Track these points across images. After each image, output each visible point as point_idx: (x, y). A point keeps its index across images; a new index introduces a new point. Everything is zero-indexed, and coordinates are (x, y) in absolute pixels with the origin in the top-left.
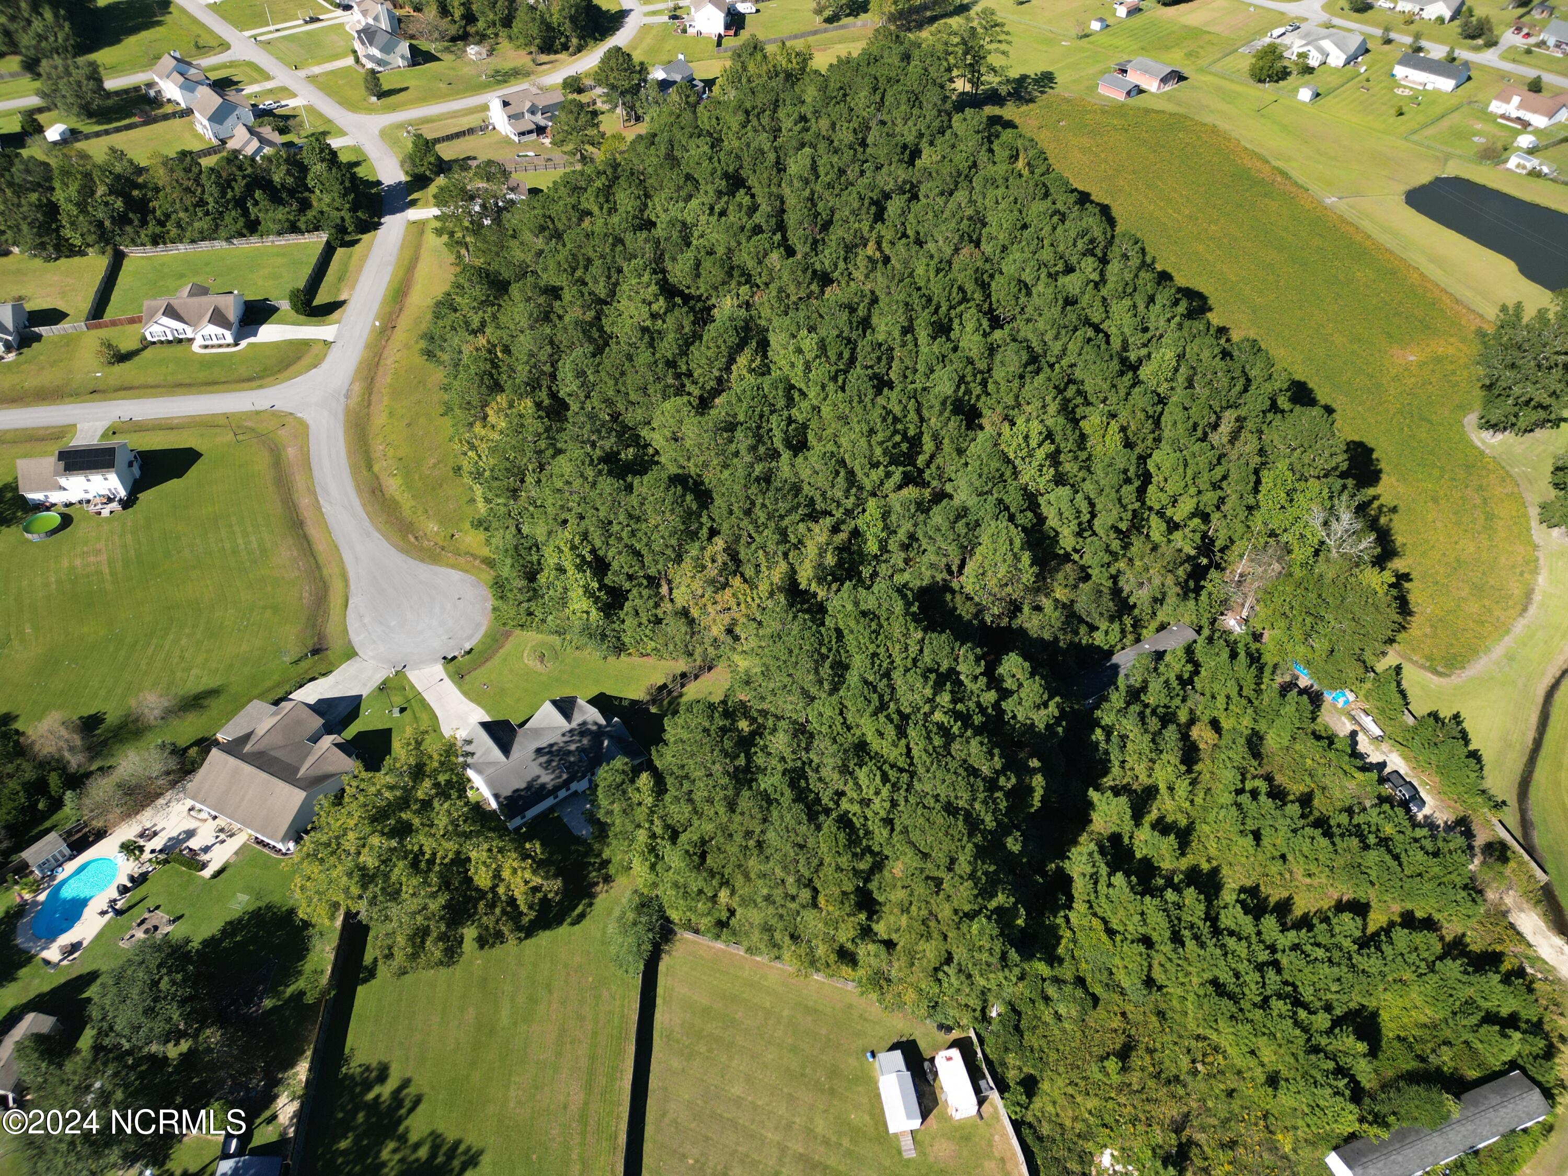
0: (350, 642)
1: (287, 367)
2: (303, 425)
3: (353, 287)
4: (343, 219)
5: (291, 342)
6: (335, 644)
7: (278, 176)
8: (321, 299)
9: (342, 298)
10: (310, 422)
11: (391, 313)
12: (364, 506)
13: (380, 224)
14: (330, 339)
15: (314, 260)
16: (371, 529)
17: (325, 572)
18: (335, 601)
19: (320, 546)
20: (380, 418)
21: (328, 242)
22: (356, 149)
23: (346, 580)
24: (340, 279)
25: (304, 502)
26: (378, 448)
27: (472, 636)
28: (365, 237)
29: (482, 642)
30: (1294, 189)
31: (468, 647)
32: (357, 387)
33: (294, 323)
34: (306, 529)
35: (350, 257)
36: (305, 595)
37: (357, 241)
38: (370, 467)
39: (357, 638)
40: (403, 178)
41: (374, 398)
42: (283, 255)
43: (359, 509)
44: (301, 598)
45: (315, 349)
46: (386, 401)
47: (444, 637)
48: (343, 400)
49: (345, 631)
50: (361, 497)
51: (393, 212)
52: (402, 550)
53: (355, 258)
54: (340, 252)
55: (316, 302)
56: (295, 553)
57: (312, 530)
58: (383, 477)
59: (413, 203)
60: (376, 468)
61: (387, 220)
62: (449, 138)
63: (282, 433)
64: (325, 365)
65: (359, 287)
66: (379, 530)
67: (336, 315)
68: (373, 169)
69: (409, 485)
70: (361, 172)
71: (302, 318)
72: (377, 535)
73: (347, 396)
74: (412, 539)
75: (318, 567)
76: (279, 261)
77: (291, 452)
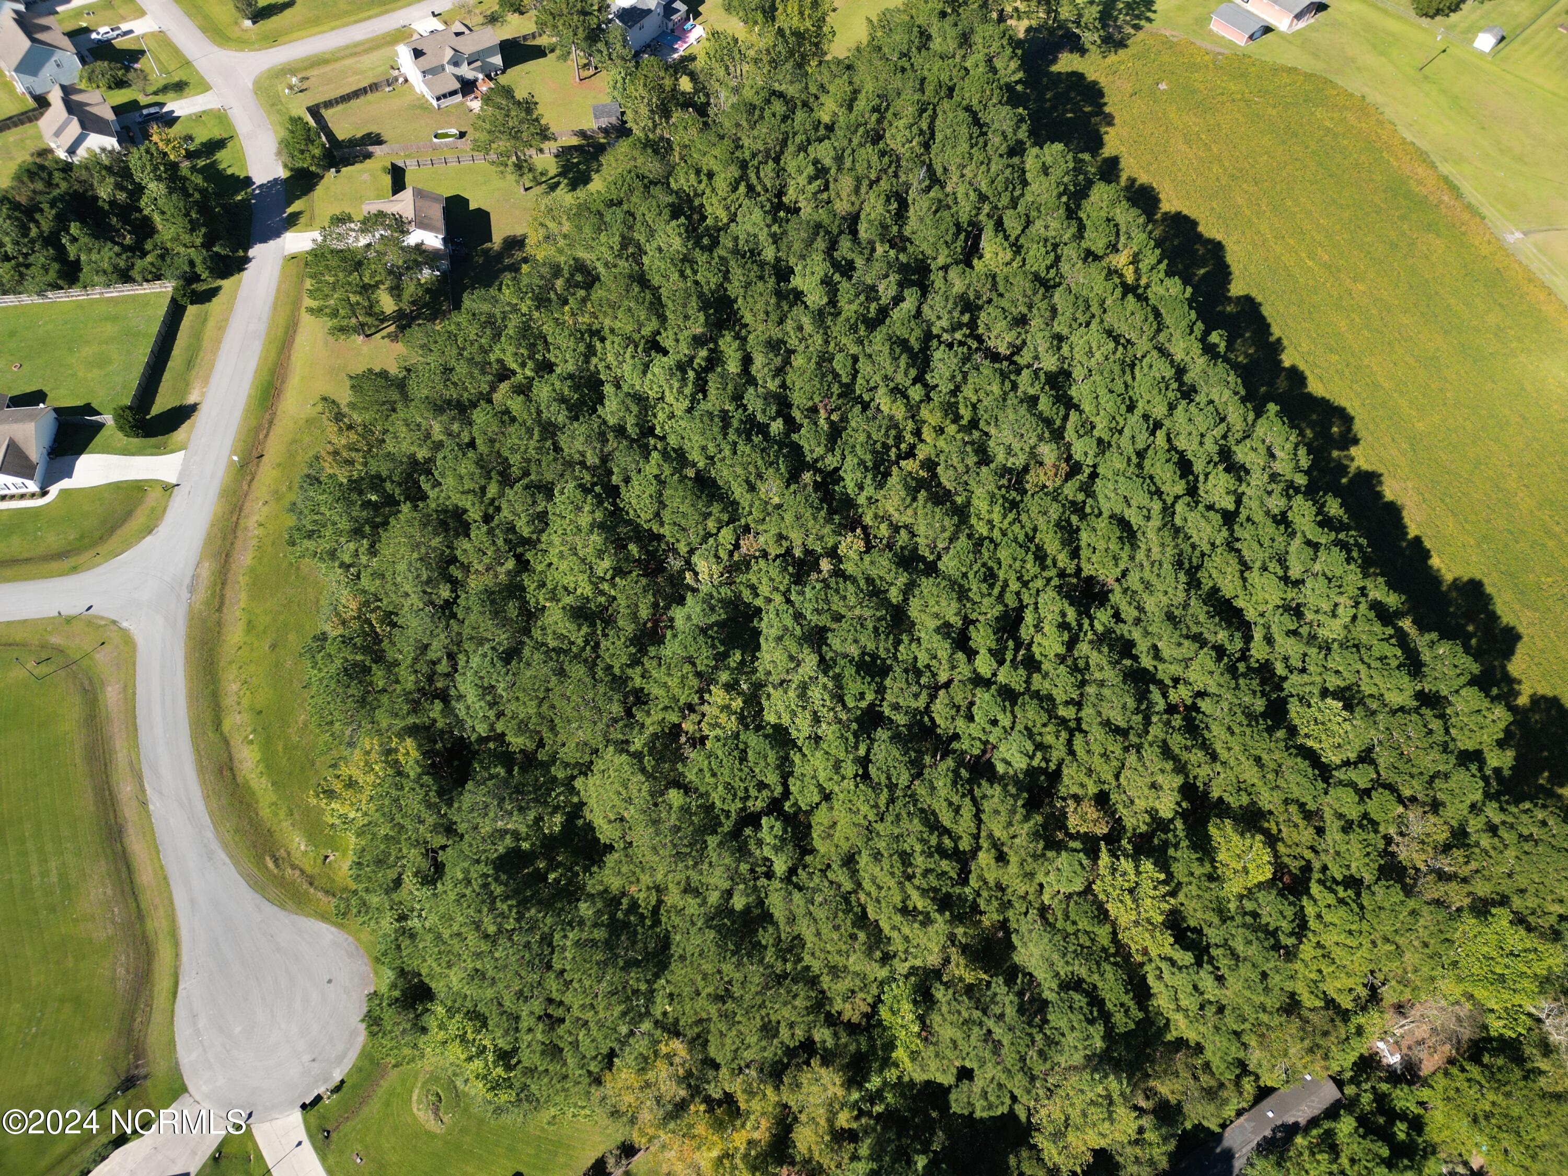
0: (177, 1063)
1: (112, 530)
2: (128, 640)
3: (206, 380)
4: (192, 263)
5: (117, 487)
6: (158, 1067)
7: (104, 191)
8: (160, 405)
9: (191, 399)
10: (139, 639)
11: (257, 429)
12: (206, 798)
13: (247, 260)
14: (174, 481)
15: (155, 328)
16: (216, 846)
17: (150, 925)
18: (162, 985)
19: (145, 876)
20: (235, 635)
21: (173, 300)
22: (221, 116)
23: (176, 943)
24: (190, 364)
25: (125, 789)
26: (232, 687)
27: (344, 1055)
28: (226, 284)
29: (357, 1069)
30: (1466, 216)
31: (337, 1077)
32: (206, 571)
33: (126, 452)
34: (127, 841)
35: (205, 320)
36: (121, 971)
37: (214, 292)
38: (217, 724)
39: (187, 1057)
40: (283, 173)
41: (228, 593)
42: (115, 319)
43: (200, 805)
44: (113, 980)
45: (154, 496)
46: (243, 596)
47: (306, 1058)
48: (185, 595)
49: (172, 1043)
50: (203, 783)
51: (264, 240)
52: (257, 886)
53: (211, 324)
54: (192, 310)
55: (156, 409)
56: (109, 892)
57: (136, 845)
58: (236, 741)
59: (292, 221)
60: (227, 726)
61: (257, 251)
62: (345, 99)
63: (101, 657)
64: (163, 529)
65: (215, 380)
66: (225, 846)
67: (180, 434)
68: (241, 159)
69: (269, 763)
70: (224, 158)
71: (136, 441)
72: (221, 855)
73: (192, 589)
74: (271, 865)
75: (141, 917)
76: (109, 329)
77: (111, 695)
